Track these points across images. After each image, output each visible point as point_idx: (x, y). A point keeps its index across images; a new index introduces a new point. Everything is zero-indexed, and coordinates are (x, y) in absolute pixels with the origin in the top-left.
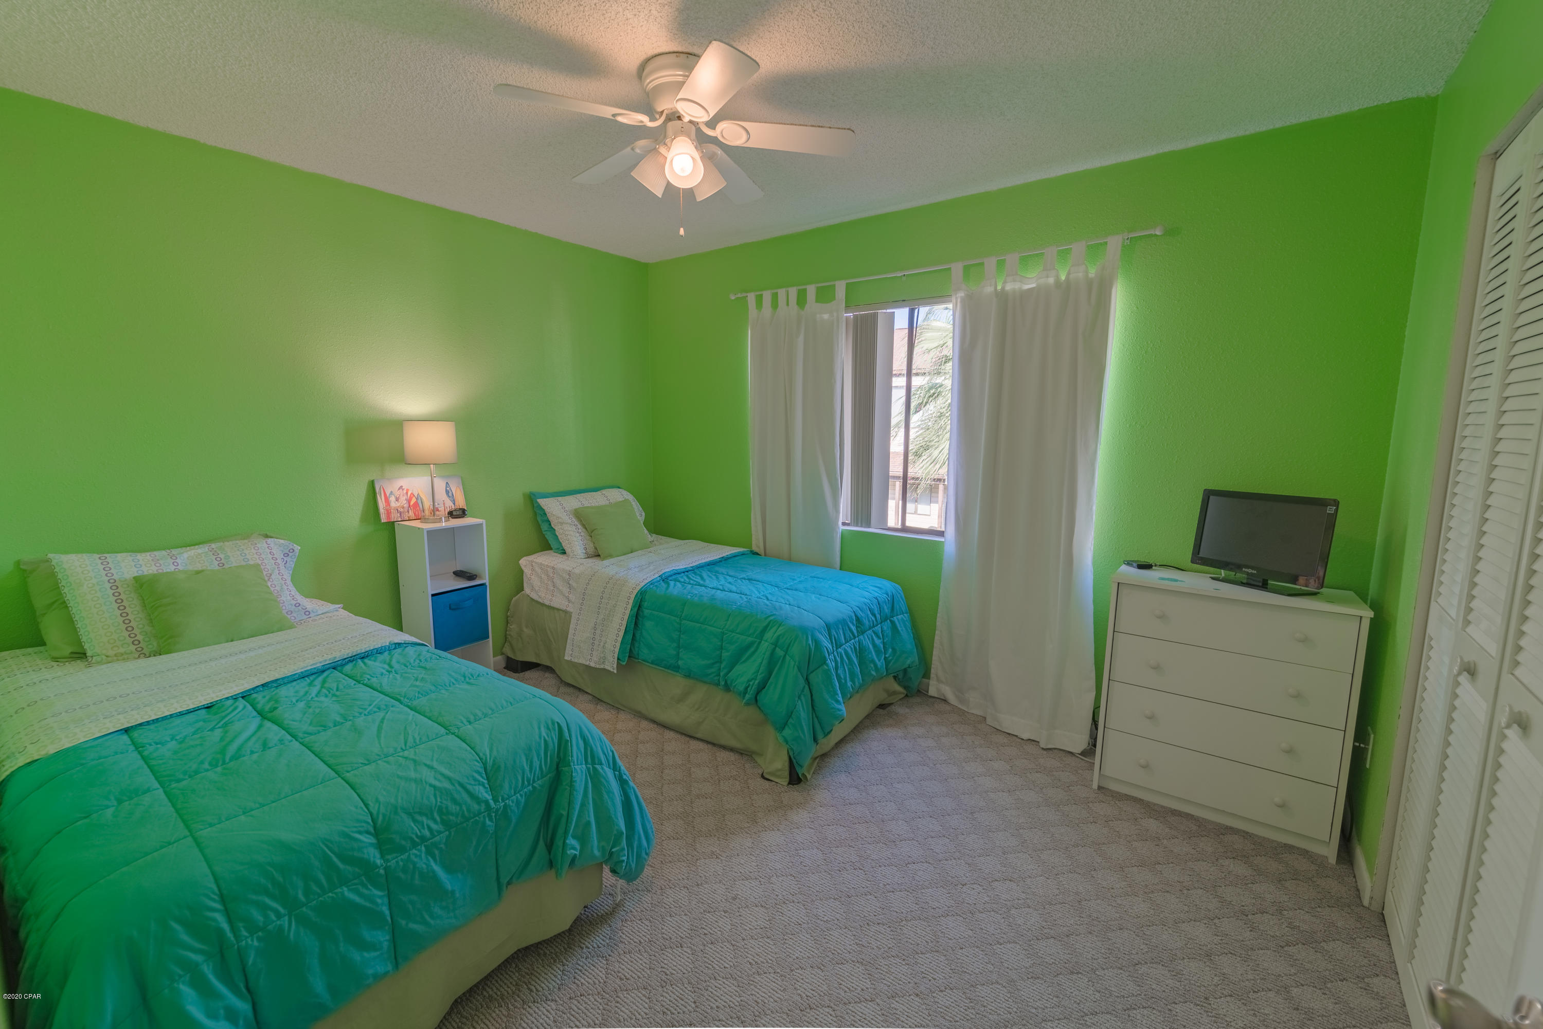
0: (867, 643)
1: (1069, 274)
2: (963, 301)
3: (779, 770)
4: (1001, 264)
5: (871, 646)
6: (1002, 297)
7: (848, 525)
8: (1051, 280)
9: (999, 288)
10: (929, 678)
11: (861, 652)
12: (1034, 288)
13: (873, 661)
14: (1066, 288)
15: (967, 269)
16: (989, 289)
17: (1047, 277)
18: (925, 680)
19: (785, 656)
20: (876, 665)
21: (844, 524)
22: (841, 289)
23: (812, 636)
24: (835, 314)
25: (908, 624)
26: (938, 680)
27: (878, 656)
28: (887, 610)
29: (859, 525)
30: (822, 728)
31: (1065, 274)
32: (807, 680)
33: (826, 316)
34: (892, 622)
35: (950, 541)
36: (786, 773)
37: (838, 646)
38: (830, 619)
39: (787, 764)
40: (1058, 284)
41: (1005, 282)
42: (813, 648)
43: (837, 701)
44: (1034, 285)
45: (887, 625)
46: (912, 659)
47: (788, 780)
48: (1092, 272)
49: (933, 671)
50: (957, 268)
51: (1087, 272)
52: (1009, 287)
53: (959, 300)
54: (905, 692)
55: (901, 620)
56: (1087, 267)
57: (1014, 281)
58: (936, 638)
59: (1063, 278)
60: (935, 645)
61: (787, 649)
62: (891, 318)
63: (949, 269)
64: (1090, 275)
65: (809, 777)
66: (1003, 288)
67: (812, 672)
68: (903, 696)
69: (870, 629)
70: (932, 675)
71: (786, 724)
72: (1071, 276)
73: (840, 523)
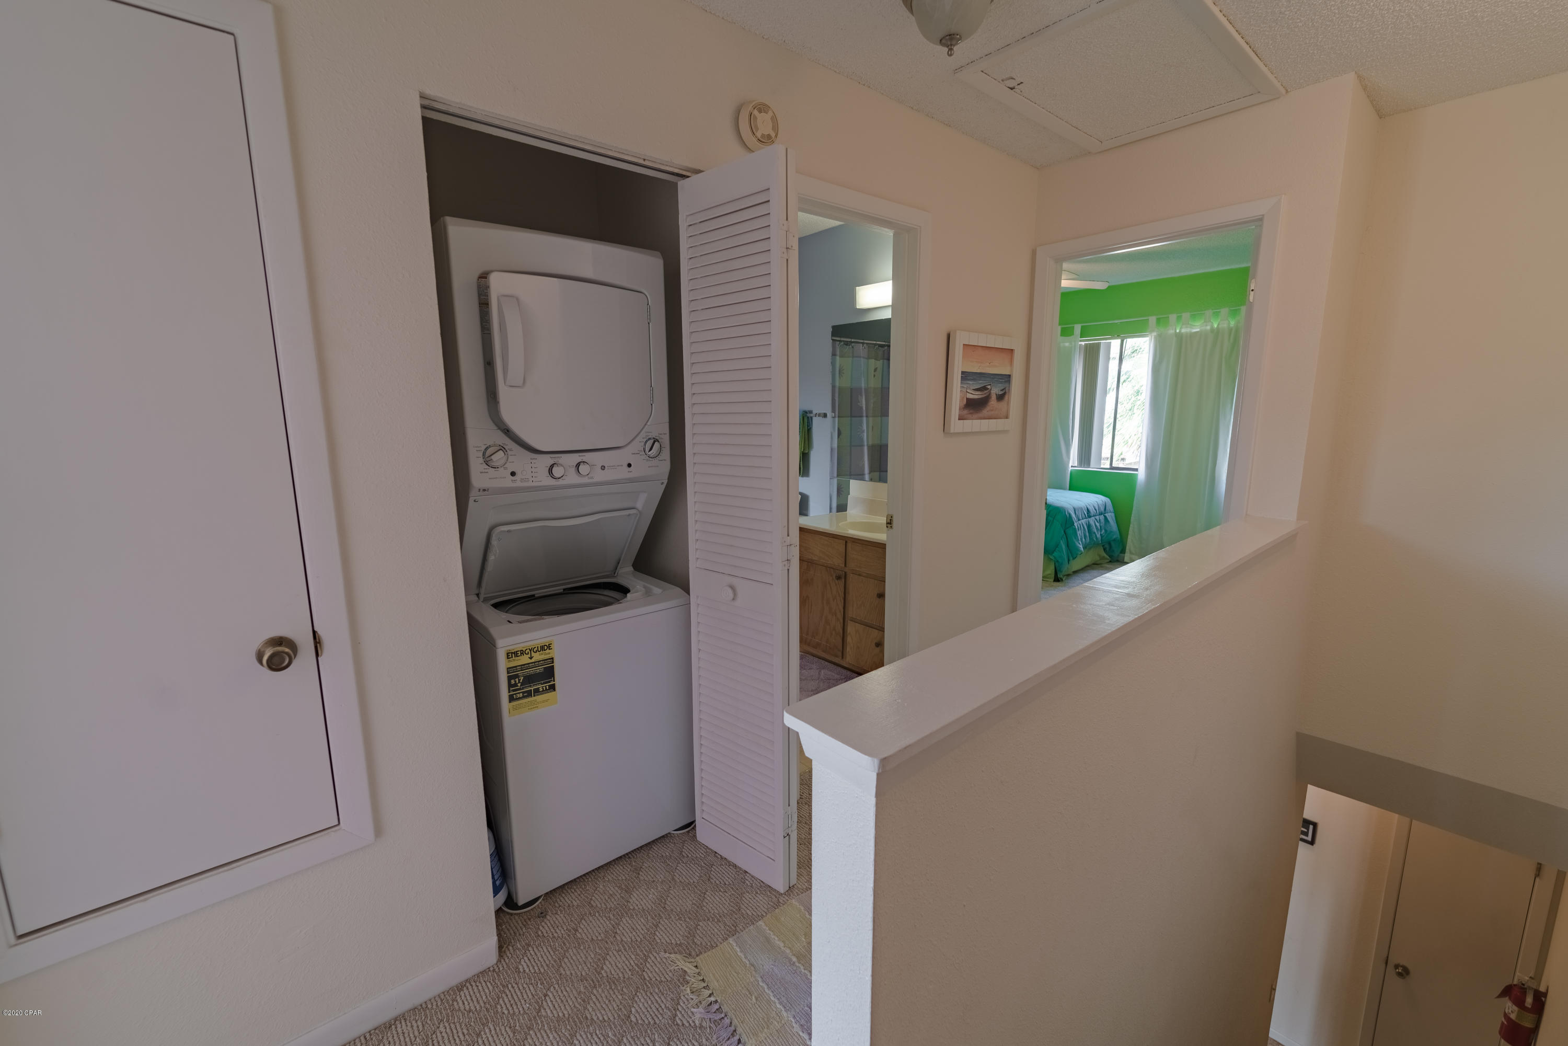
0: (1092, 523)
1: (1219, 325)
2: (1155, 338)
3: (1050, 574)
4: (1179, 318)
5: (1094, 525)
6: (1180, 337)
7: (1075, 467)
8: (1208, 328)
9: (1178, 331)
10: (1125, 553)
11: (1089, 526)
12: (1198, 332)
13: (1095, 533)
14: (1216, 333)
15: (1158, 320)
16: (1171, 331)
17: (1206, 326)
18: (1122, 555)
19: (1053, 520)
20: (1096, 536)
21: (1072, 466)
22: (1078, 328)
23: (1068, 511)
24: (1073, 343)
25: (1114, 518)
26: (1131, 553)
27: (1097, 531)
28: (1102, 509)
29: (1083, 466)
30: (1072, 556)
31: (1217, 323)
32: (1064, 532)
33: (1067, 344)
34: (1105, 517)
35: (1141, 475)
36: (1053, 576)
37: (1079, 520)
38: (1076, 506)
39: (1054, 571)
40: (1212, 330)
41: (1181, 328)
42: (1068, 516)
43: (1080, 544)
44: (1198, 330)
45: (1102, 517)
46: (1117, 535)
47: (1053, 579)
48: (1232, 323)
49: (1127, 548)
50: (1152, 320)
51: (1229, 324)
52: (1183, 331)
53: (1153, 337)
54: (1110, 559)
55: (1110, 516)
56: (1229, 322)
57: (1187, 327)
58: (1131, 529)
59: (1215, 326)
60: (1130, 532)
61: (1055, 517)
62: (1109, 346)
63: (1148, 319)
64: (1231, 325)
65: (1064, 579)
66: (1180, 331)
67: (1068, 528)
68: (1108, 561)
69: (1093, 516)
70: (1127, 550)
71: (1055, 550)
72: (1220, 326)
73: (1070, 466)
